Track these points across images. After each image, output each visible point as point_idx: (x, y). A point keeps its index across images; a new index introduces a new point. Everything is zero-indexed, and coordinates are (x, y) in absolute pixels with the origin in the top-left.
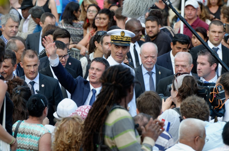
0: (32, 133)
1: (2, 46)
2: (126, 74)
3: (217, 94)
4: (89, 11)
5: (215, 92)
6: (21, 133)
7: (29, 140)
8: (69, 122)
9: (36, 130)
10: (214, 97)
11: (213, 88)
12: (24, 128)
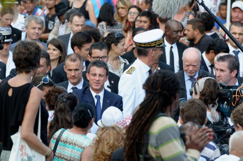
0: (75, 144)
1: (37, 51)
2: (171, 80)
3: (240, 97)
4: (130, 14)
5: (237, 95)
6: (63, 142)
7: (71, 151)
8: (109, 131)
9: (80, 141)
10: (237, 101)
11: (235, 91)
12: (67, 138)
